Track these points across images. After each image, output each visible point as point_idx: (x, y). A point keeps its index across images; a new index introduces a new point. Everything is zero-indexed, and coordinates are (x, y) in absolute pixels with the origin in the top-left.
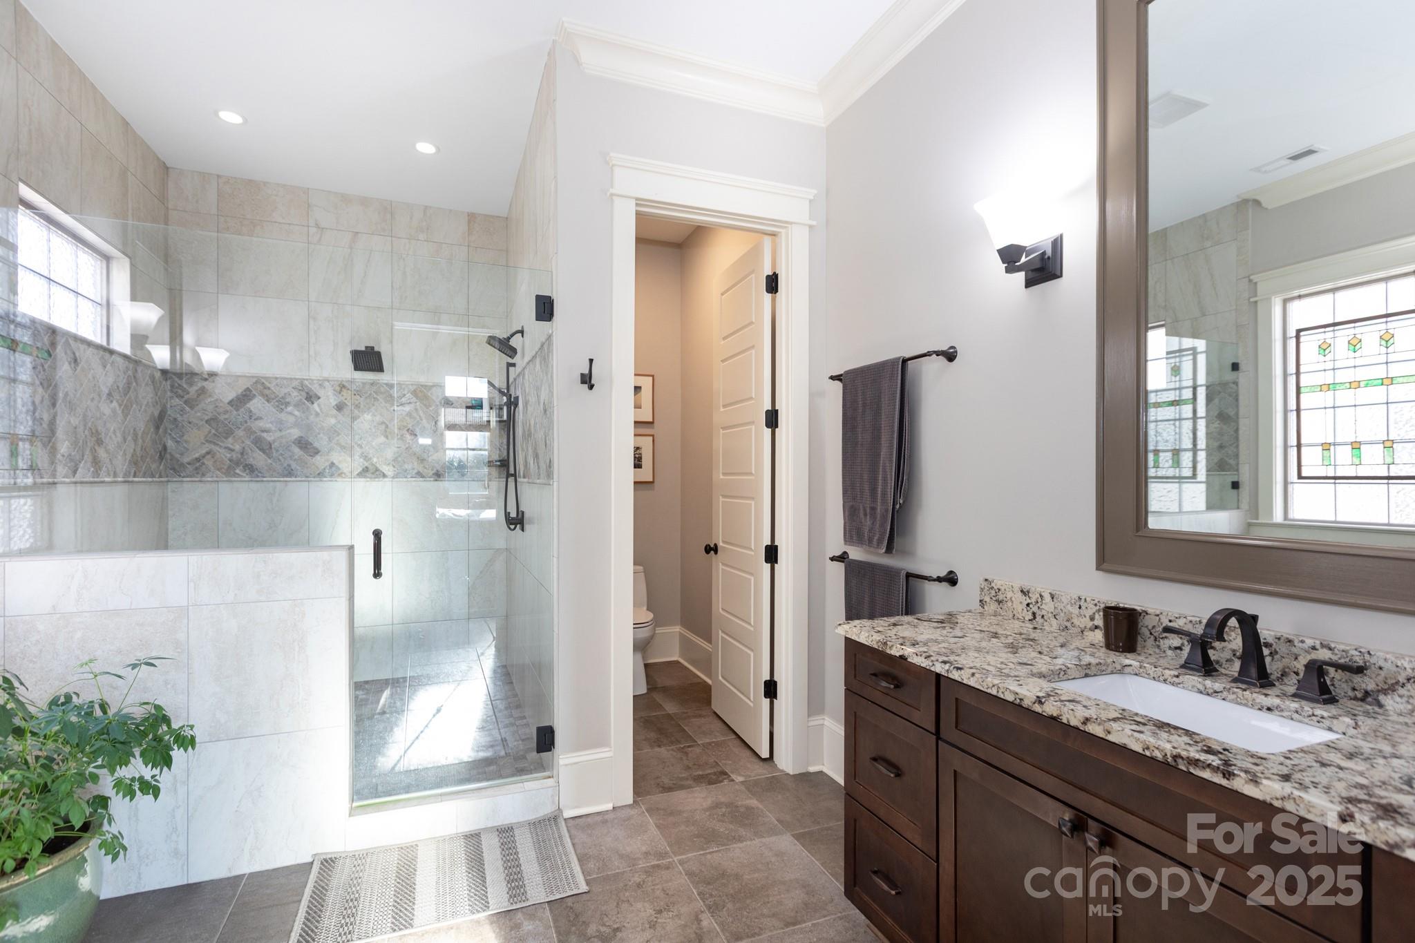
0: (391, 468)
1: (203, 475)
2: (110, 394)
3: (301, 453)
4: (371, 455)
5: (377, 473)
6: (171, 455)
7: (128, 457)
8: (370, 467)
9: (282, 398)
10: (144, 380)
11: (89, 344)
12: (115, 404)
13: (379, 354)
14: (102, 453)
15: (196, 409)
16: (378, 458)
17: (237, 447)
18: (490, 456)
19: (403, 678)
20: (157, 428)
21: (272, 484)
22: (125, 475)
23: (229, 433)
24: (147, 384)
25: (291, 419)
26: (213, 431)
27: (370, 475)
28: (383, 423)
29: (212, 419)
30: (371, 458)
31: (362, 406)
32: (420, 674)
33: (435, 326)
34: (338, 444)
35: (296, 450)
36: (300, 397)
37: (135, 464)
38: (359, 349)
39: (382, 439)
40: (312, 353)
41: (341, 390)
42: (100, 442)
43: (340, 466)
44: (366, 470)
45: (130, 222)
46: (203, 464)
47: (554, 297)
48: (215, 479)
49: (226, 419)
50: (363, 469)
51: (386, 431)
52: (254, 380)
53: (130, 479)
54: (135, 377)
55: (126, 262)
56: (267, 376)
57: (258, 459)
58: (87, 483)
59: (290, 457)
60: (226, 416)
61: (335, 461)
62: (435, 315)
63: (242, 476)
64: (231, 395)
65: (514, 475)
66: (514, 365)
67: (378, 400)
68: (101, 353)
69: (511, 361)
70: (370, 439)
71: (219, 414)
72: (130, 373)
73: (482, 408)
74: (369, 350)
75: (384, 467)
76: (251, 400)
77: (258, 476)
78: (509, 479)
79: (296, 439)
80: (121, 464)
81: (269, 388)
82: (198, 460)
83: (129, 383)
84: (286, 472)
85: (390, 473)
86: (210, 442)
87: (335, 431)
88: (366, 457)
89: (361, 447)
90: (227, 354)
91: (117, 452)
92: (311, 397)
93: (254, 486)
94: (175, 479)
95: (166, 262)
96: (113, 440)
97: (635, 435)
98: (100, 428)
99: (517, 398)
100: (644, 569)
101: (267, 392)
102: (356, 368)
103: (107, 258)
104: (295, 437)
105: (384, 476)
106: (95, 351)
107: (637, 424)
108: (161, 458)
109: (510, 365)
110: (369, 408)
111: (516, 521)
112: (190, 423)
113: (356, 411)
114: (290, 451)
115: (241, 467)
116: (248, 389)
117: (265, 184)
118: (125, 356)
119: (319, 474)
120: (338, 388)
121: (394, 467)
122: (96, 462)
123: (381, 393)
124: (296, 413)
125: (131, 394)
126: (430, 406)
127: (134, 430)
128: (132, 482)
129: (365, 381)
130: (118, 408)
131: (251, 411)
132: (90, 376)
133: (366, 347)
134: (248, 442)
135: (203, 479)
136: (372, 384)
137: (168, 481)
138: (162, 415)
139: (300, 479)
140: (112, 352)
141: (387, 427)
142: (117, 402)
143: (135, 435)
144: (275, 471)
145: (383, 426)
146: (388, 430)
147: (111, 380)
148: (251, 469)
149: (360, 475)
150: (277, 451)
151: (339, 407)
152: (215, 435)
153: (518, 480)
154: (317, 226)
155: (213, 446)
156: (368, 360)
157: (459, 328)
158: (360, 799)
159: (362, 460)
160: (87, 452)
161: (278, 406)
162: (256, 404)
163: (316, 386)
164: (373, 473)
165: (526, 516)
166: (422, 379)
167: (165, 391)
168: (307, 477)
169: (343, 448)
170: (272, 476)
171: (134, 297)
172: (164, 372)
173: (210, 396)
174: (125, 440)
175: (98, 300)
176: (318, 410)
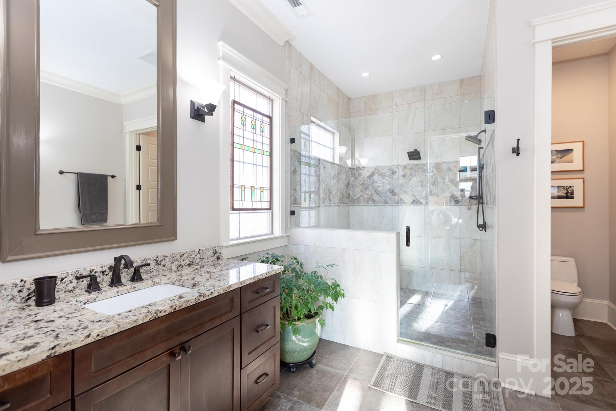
0: (424, 200)
1: (360, 203)
2: (333, 177)
3: (390, 195)
4: (416, 195)
5: (419, 202)
6: (351, 197)
7: (339, 197)
8: (416, 200)
9: (384, 174)
10: (343, 172)
11: (328, 162)
12: (335, 181)
13: (419, 152)
14: (331, 197)
15: (358, 180)
16: (419, 196)
17: (370, 193)
18: (471, 194)
19: (430, 292)
20: (347, 187)
21: (380, 207)
22: (338, 203)
23: (367, 188)
24: (344, 173)
25: (387, 182)
26: (363, 188)
27: (416, 203)
28: (421, 181)
29: (362, 183)
30: (416, 196)
31: (412, 175)
32: (438, 292)
33: (444, 136)
34: (403, 191)
35: (389, 194)
36: (390, 173)
37: (341, 200)
38: (411, 151)
39: (420, 188)
40: (394, 155)
41: (404, 169)
42: (331, 193)
43: (404, 200)
44: (414, 201)
45: (339, 120)
46: (360, 199)
47: (496, 110)
48: (363, 205)
49: (366, 183)
50: (413, 201)
51: (422, 184)
52: (375, 168)
53: (339, 205)
54: (340, 171)
55: (338, 133)
56: (379, 166)
57: (376, 197)
58: (327, 206)
59: (386, 196)
60: (366, 182)
61: (402, 198)
62: (444, 131)
63: (372, 204)
64: (368, 175)
65: (482, 203)
66: (482, 148)
67: (419, 171)
68: (331, 164)
69: (480, 146)
70: (416, 188)
71: (364, 181)
72: (339, 170)
73: (467, 171)
74: (415, 151)
75: (421, 200)
76: (374, 175)
77: (376, 204)
78: (480, 205)
79: (388, 190)
80: (337, 200)
81: (380, 171)
82: (358, 198)
83: (339, 173)
84: (385, 202)
85: (424, 202)
86: (362, 192)
87: (402, 185)
88: (414, 196)
89: (412, 192)
90: (367, 160)
91: (336, 196)
92: (394, 173)
93: (375, 207)
94: (352, 205)
95: (350, 131)
96: (334, 192)
97: (552, 179)
98: (331, 189)
99: (483, 164)
100: (575, 260)
101: (379, 172)
102: (410, 159)
103: (334, 134)
104: (388, 189)
105: (421, 204)
106: (330, 164)
107: (553, 173)
108: (348, 198)
109: (480, 148)
110: (415, 175)
111: (483, 227)
112: (356, 185)
113: (410, 177)
114: (386, 194)
115: (371, 200)
116: (373, 172)
117: (378, 94)
118: (338, 165)
119: (396, 203)
120: (403, 168)
121: (425, 200)
122: (330, 199)
123: (420, 168)
124: (389, 179)
125: (340, 177)
126: (442, 172)
127: (340, 189)
128: (340, 206)
129: (413, 164)
130: (336, 182)
131: (374, 180)
132: (328, 172)
133: (414, 150)
134: (373, 191)
135: (360, 205)
136: (416, 165)
137: (350, 206)
138: (348, 183)
139: (389, 205)
140: (334, 164)
141: (422, 183)
142: (336, 180)
143: (341, 190)
144: (381, 202)
145: (421, 182)
146: (423, 184)
147: (334, 173)
148: (374, 201)
149: (412, 203)
150: (382, 194)
151: (404, 176)
152: (363, 189)
153: (484, 205)
154: (396, 105)
155: (362, 193)
156: (414, 155)
157: (455, 135)
158: (402, 337)
159: (412, 197)
160: (327, 196)
161: (382, 177)
162: (376, 177)
163: (396, 168)
164: (417, 203)
165: (487, 224)
166: (438, 161)
167: (349, 175)
168: (392, 204)
169: (405, 192)
170: (380, 204)
171: (340, 145)
172: (350, 168)
173: (362, 175)
174: (338, 192)
175: (331, 148)
176: (396, 177)
